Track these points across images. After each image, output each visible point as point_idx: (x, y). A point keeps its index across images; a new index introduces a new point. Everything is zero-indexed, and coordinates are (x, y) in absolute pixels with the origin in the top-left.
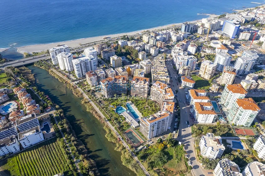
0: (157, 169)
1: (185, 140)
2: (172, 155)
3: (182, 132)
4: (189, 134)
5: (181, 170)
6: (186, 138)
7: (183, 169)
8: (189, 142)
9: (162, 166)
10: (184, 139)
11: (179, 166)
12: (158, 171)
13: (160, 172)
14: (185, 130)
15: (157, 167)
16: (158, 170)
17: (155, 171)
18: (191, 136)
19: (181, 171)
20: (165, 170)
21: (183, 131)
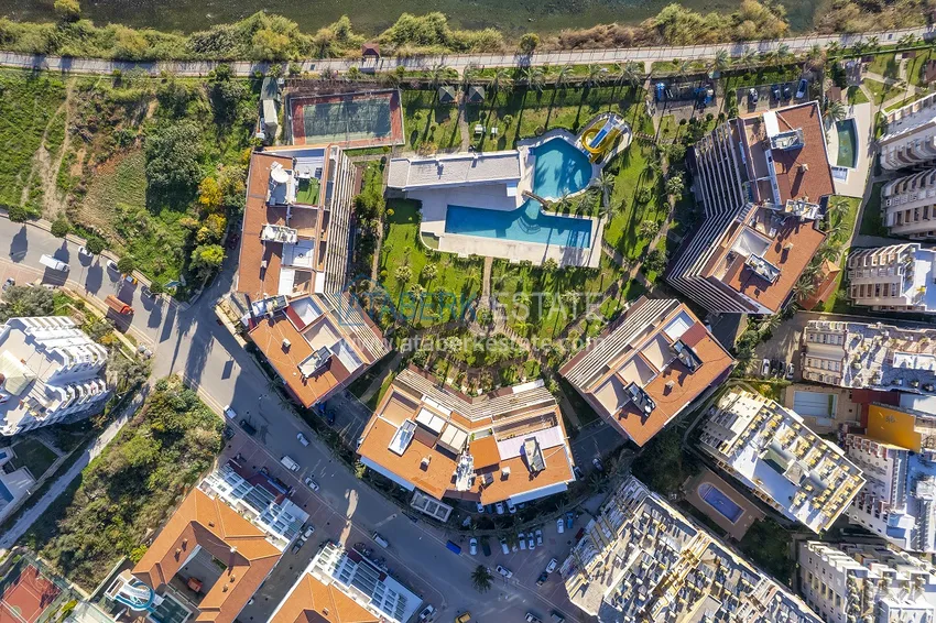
0: (149, 115)
1: (183, 330)
2: (162, 214)
3: (227, 357)
4: (198, 377)
5: (88, 196)
6: (186, 344)
7: (86, 207)
8: (165, 336)
9: (143, 141)
10: (193, 329)
11: (104, 205)
12: (137, 113)
13: (129, 113)
14: (226, 375)
15: (154, 121)
16: (143, 115)
17: (146, 98)
18: (181, 374)
19: (83, 192)
20: (126, 142)
21: (229, 366)
